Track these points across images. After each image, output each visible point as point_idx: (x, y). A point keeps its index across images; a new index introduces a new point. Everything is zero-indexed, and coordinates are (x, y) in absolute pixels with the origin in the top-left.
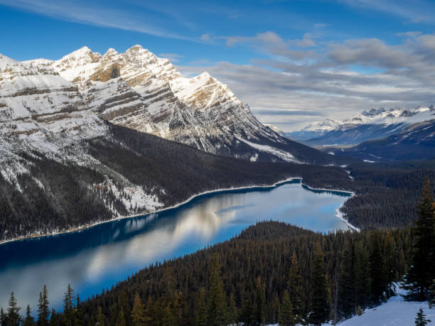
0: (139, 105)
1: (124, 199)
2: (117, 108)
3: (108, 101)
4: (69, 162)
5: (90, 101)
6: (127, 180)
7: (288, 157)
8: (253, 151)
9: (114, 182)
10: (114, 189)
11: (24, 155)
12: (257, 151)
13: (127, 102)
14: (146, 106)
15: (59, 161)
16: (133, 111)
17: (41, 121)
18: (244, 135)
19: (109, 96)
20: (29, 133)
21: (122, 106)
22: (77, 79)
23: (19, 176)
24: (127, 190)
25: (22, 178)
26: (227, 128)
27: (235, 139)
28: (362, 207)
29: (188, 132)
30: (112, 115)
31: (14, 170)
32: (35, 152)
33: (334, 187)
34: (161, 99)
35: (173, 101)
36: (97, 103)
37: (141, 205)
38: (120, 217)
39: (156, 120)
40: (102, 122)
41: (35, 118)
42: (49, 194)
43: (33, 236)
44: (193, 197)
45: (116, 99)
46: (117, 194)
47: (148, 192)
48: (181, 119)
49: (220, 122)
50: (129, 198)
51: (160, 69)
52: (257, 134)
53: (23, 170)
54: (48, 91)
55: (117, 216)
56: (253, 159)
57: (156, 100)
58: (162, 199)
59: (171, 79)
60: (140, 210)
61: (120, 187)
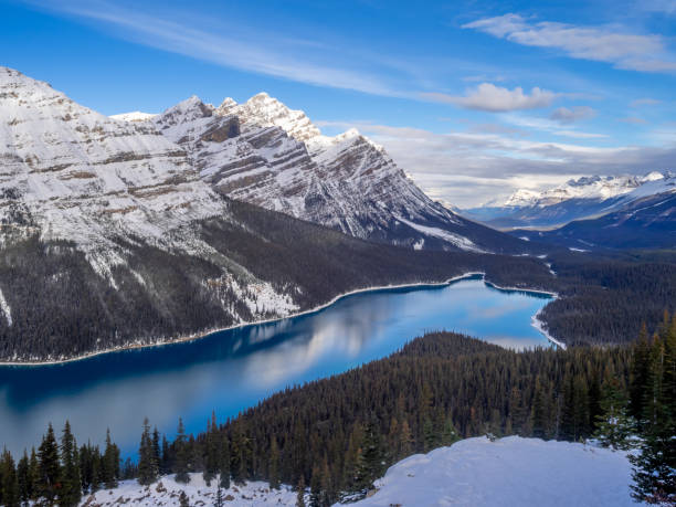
0: (265, 174)
1: (247, 300)
2: (235, 177)
3: (225, 168)
4: (176, 250)
5: (200, 168)
6: (251, 275)
7: (465, 243)
8: (418, 235)
9: (235, 277)
10: (235, 286)
11: (118, 240)
12: (423, 235)
13: (249, 169)
14: (275, 174)
15: (164, 248)
16: (257, 181)
17: (139, 196)
18: (405, 214)
19: (226, 162)
20: (124, 212)
21: (243, 175)
22: (183, 140)
23: (113, 268)
24: (251, 288)
25: (117, 270)
26: (382, 204)
27: (393, 219)
28: (567, 314)
29: (330, 210)
30: (230, 187)
31: (107, 260)
32: (133, 237)
33: (529, 286)
34: (294, 165)
35: (310, 167)
36: (210, 171)
37: (269, 308)
38: (243, 323)
39: (288, 193)
40: (217, 196)
41: (131, 191)
42: (152, 293)
43: (132, 346)
44: (338, 297)
45: (234, 165)
46: (239, 293)
47: (279, 291)
48: (320, 192)
49: (373, 196)
50: (255, 298)
51: (292, 124)
52: (423, 212)
53: (118, 260)
54: (148, 156)
55: (238, 322)
56: (418, 247)
57: (288, 167)
58: (297, 300)
59: (307, 137)
60: (269, 314)
61: (243, 284)
